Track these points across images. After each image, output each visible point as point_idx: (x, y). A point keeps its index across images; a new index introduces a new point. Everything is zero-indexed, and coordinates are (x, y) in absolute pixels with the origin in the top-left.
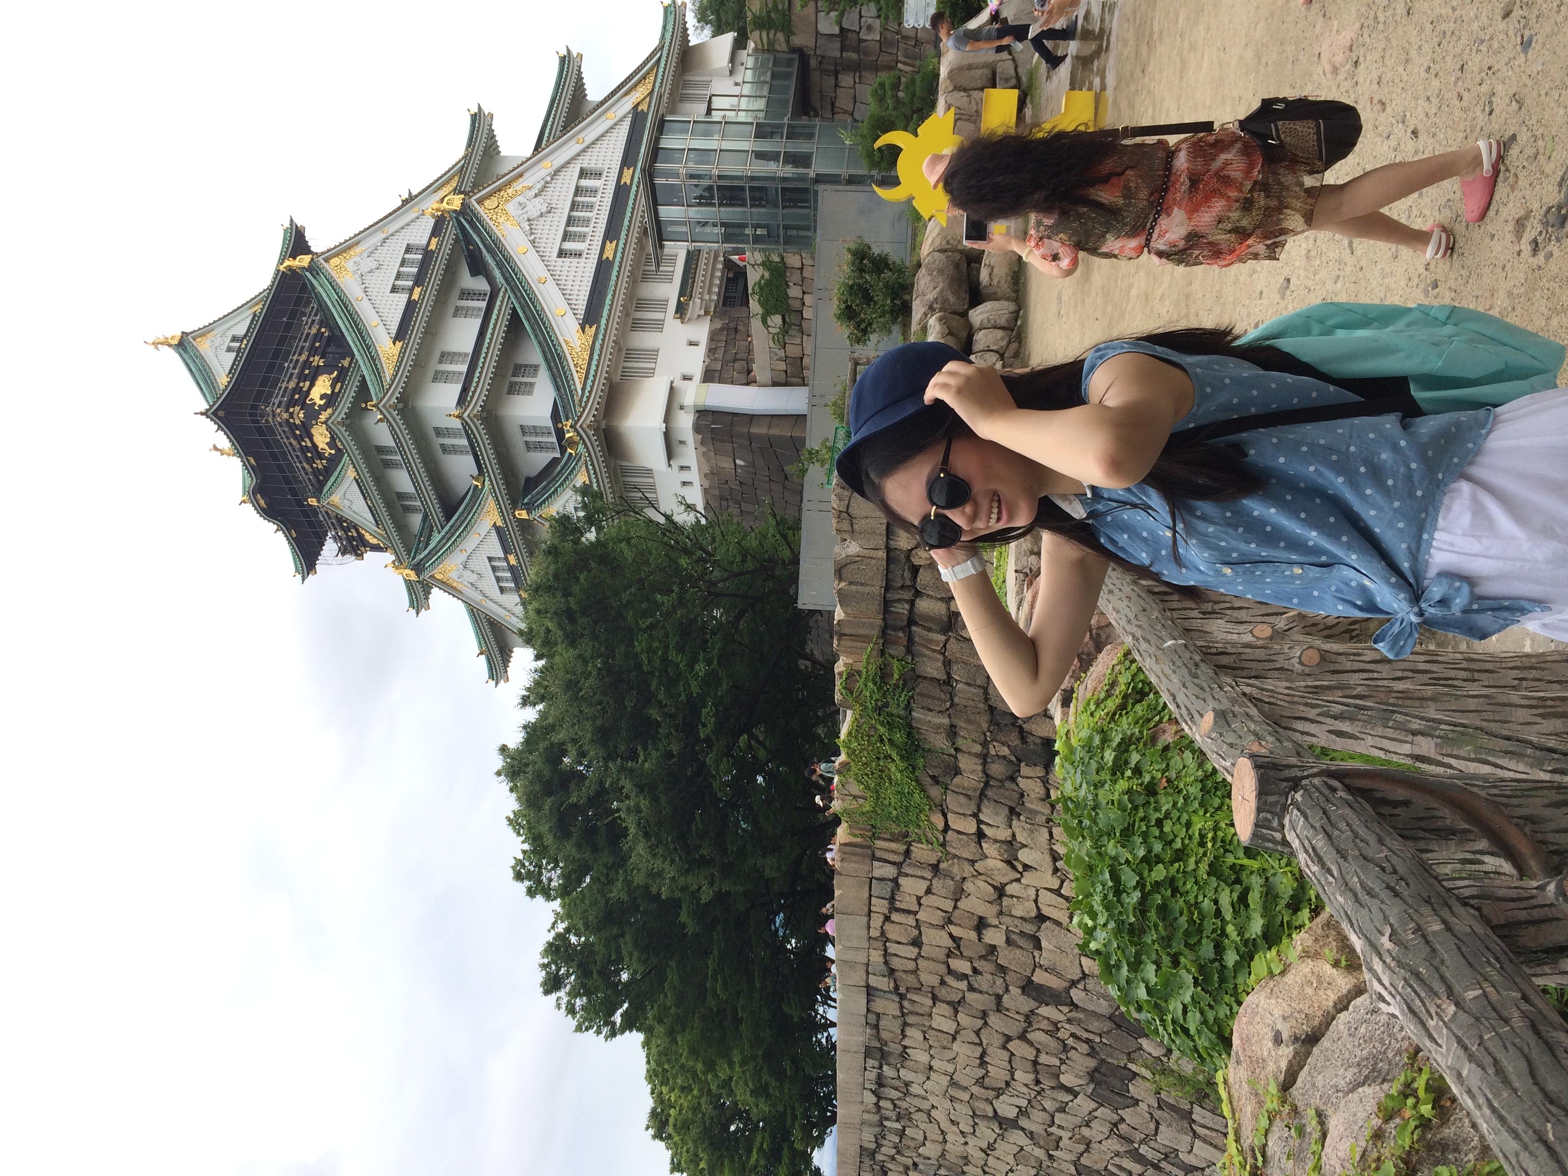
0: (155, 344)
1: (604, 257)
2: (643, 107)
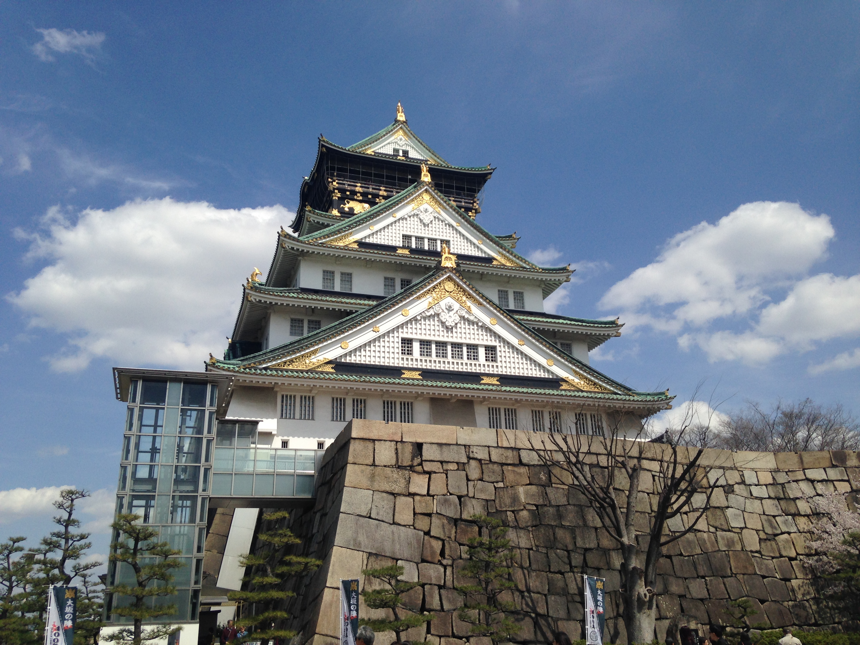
1: (406, 372)
2: (564, 386)
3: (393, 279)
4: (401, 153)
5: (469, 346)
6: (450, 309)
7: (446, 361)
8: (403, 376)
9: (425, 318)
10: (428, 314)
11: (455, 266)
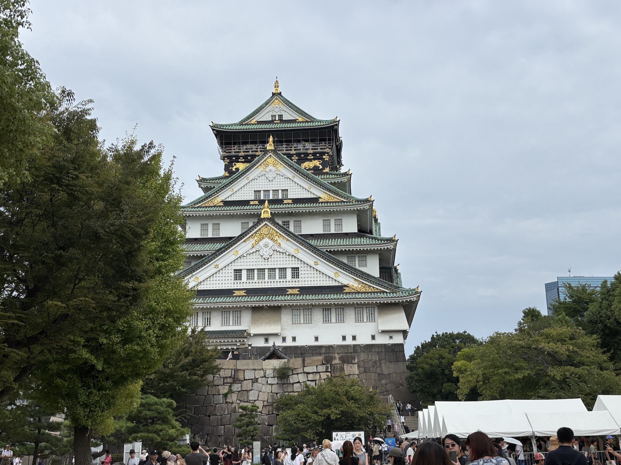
2: (347, 290)
4: (277, 119)
5: (281, 269)
6: (266, 246)
7: (263, 281)
8: (234, 295)
9: (250, 254)
10: (251, 252)
11: (270, 216)
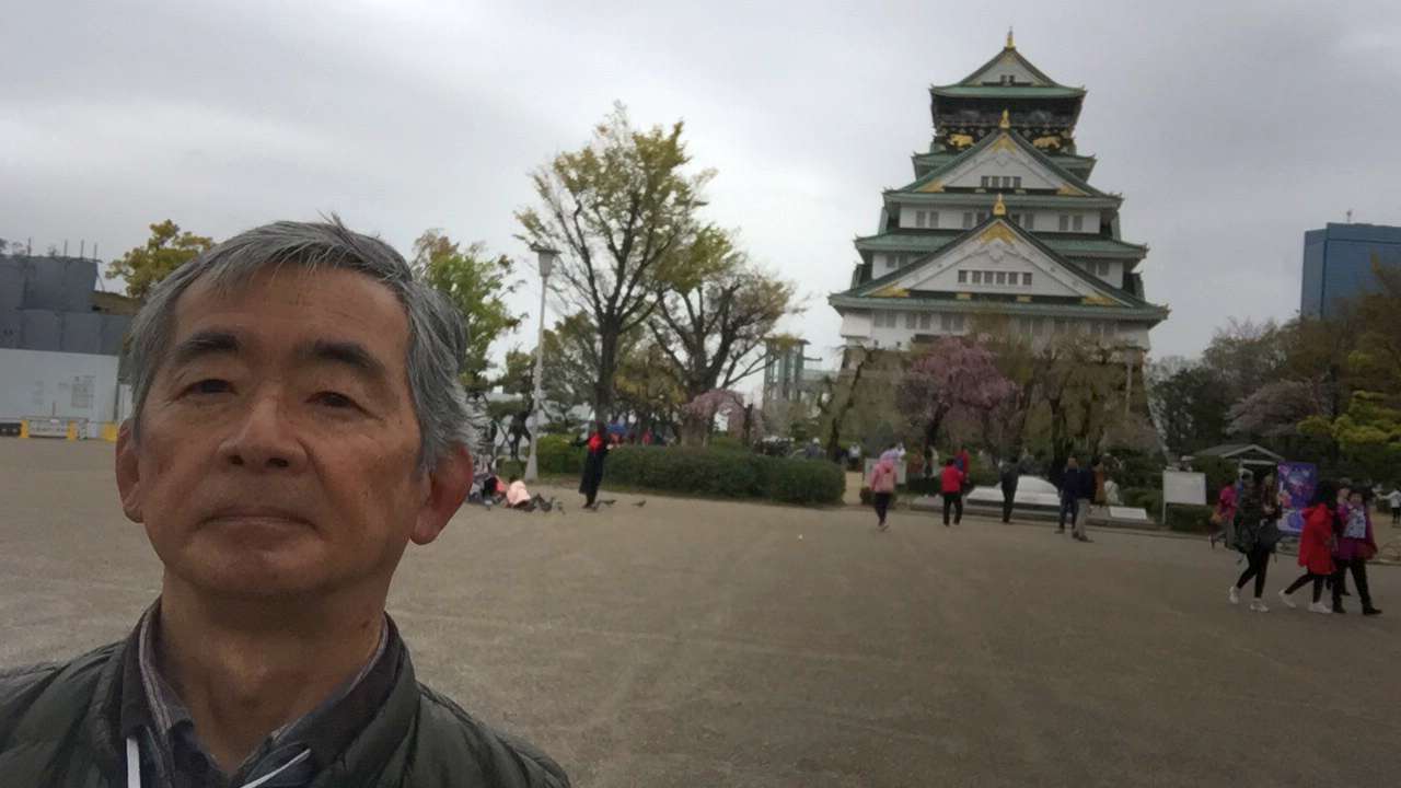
0: (1010, 34)
1: (959, 295)
2: (1085, 302)
3: (970, 214)
4: (1008, 80)
5: (1012, 274)
6: (997, 246)
7: (991, 285)
8: (958, 298)
9: (977, 255)
10: (980, 252)
11: (1004, 213)
